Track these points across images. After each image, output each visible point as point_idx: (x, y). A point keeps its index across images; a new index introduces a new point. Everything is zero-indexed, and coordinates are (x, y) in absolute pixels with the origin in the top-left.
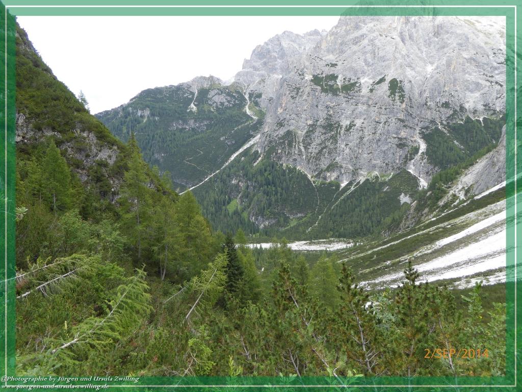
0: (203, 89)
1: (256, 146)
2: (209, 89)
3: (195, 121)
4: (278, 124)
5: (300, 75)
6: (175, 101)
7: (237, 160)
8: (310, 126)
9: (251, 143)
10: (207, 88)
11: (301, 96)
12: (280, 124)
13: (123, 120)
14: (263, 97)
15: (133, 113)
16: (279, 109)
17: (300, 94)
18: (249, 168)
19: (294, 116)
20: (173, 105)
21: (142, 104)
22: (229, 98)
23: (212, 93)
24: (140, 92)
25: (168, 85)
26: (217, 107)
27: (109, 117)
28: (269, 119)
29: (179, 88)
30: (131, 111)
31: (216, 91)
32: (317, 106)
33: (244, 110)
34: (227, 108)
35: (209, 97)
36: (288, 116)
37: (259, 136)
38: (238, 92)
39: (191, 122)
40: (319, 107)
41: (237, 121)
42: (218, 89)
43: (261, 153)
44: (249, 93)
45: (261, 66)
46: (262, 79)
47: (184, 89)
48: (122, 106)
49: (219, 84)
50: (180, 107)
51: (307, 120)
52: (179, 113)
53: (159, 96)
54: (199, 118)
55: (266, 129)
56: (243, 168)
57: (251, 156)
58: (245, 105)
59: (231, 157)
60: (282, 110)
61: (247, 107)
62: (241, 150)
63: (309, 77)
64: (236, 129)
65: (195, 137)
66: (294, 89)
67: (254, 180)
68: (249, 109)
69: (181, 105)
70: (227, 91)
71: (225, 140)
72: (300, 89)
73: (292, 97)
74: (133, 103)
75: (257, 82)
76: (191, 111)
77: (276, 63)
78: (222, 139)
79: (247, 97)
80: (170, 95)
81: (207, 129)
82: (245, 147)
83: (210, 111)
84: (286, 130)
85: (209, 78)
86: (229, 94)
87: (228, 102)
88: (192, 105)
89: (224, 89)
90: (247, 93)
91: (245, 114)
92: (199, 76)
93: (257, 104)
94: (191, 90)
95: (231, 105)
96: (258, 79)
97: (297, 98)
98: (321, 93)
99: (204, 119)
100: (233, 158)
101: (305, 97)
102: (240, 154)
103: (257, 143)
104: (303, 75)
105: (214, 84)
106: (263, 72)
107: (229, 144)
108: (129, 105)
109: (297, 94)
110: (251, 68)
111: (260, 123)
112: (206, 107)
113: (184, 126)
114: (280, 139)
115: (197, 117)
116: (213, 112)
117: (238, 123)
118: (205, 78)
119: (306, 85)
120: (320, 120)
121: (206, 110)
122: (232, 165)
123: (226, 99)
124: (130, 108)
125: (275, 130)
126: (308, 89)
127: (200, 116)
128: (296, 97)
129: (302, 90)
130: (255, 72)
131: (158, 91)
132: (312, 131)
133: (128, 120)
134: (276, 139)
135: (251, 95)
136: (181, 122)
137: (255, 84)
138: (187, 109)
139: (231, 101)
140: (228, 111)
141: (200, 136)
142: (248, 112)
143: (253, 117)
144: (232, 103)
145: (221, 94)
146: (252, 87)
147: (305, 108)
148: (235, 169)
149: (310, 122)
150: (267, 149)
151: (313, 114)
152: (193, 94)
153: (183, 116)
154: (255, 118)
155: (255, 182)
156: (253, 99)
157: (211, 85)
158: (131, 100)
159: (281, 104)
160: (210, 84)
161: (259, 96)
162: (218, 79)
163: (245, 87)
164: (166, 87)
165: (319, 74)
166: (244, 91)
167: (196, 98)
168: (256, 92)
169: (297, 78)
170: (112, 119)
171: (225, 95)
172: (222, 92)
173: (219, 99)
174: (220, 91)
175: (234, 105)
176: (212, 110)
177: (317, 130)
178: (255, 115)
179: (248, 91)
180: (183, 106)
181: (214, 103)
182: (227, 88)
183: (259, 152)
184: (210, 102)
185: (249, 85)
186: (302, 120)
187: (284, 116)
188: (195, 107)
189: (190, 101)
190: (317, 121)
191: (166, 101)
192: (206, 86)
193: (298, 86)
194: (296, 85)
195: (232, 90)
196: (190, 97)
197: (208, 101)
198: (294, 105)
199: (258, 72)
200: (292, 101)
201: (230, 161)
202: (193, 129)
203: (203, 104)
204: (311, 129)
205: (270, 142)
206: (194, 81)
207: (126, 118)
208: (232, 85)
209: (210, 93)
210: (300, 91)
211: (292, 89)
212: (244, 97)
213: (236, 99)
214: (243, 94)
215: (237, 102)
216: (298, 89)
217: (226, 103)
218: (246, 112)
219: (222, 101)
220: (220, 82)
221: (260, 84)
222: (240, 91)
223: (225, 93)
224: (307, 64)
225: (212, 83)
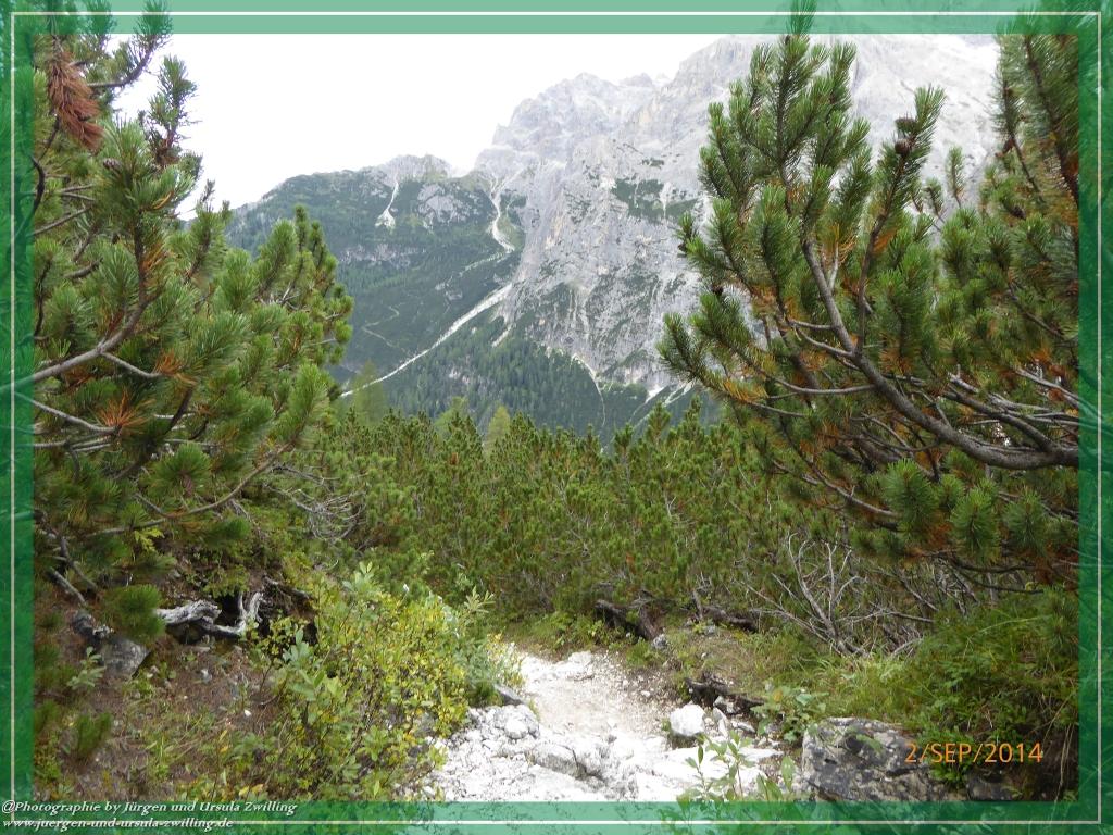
0: (410, 181)
1: (500, 308)
2: (423, 183)
3: (390, 248)
4: (543, 269)
5: (591, 178)
6: (352, 203)
7: (463, 333)
8: (604, 277)
9: (493, 300)
10: (419, 181)
11: (590, 218)
12: (548, 271)
13: (247, 238)
14: (528, 204)
15: (267, 224)
16: (548, 240)
17: (588, 214)
18: (482, 351)
19: (573, 256)
20: (348, 210)
21: (285, 207)
22: (460, 204)
23: (427, 191)
24: (283, 180)
25: (340, 170)
26: (435, 220)
28: (529, 258)
29: (362, 177)
30: (263, 221)
31: (435, 188)
32: (618, 241)
33: (488, 231)
34: (455, 223)
35: (420, 198)
36: (563, 255)
37: (509, 287)
38: (480, 193)
39: (382, 249)
40: (622, 243)
41: (472, 252)
42: (440, 184)
43: (508, 323)
44: (502, 196)
45: (529, 141)
46: (529, 169)
47: (372, 179)
48: (246, 206)
49: (444, 172)
50: (362, 217)
51: (597, 266)
52: (358, 231)
53: (321, 192)
54: (396, 242)
55: (522, 276)
56: (471, 352)
57: (489, 325)
58: (491, 219)
59: (452, 325)
60: (553, 243)
61: (495, 223)
62: (473, 313)
63: (608, 183)
64: (468, 268)
65: (388, 280)
66: (579, 204)
67: (490, 374)
68: (499, 228)
69: (365, 212)
70: (458, 188)
71: (443, 292)
72: (589, 205)
73: (573, 219)
74: (266, 205)
75: (518, 173)
76: (383, 225)
77: (560, 137)
78: (438, 288)
79: (496, 202)
80: (341, 189)
81: (412, 265)
82: (481, 307)
83: (420, 228)
84: (558, 283)
85: (423, 160)
86: (461, 195)
87: (459, 211)
88: (386, 214)
89: (452, 184)
90: (498, 195)
91: (489, 239)
92: (404, 154)
93: (515, 218)
94: (385, 183)
95: (463, 218)
96: (521, 168)
97: (583, 223)
98: (628, 217)
99: (408, 244)
100: (455, 328)
101: (597, 222)
102: (470, 321)
103: (504, 300)
105: (433, 172)
106: (532, 154)
107: (451, 298)
108: (260, 208)
109: (583, 214)
110: (508, 142)
111: (515, 259)
112: (413, 220)
113: (368, 257)
114: (544, 298)
115: (393, 240)
116: (426, 231)
117: (473, 256)
118: (414, 159)
119: (602, 198)
120: (622, 269)
121: (413, 226)
122: (451, 344)
123: (454, 206)
124: (262, 215)
125: (537, 281)
126: (604, 208)
127: (403, 237)
128: (580, 221)
129: (593, 207)
130: (516, 152)
131: (320, 181)
132: (605, 288)
133: (256, 238)
134: (539, 297)
135: (504, 200)
136: (361, 248)
137: (513, 179)
138: (376, 220)
139: (464, 210)
140: (456, 229)
141: (395, 280)
142: (497, 235)
143: (504, 245)
144: (466, 213)
145: (445, 195)
146: (508, 183)
147: (596, 242)
148: (457, 350)
149: (603, 270)
150: (520, 315)
151: (609, 256)
152: (388, 190)
153: (365, 233)
154: (509, 248)
155: (492, 378)
156: (508, 208)
157: (426, 173)
158: (266, 196)
159: (552, 232)
160: (424, 170)
161: (521, 202)
162: (442, 162)
163: (494, 180)
164: (337, 174)
165: (628, 179)
166: (492, 191)
167: (396, 199)
168: (516, 193)
171: (452, 197)
172: (447, 191)
173: (437, 203)
174: (444, 187)
175: (469, 219)
176: (425, 225)
177: (615, 287)
178: (510, 241)
179: (501, 191)
180: (368, 215)
181: (429, 212)
182: (458, 182)
183: (506, 320)
184: (421, 210)
185: (503, 178)
186: (589, 265)
187: (556, 255)
188: (391, 219)
189: (383, 204)
190: (616, 269)
191: (334, 201)
192: (416, 175)
193: (586, 199)
194: (582, 196)
195: (468, 187)
196: (383, 196)
197: (417, 207)
198: (576, 235)
199: (522, 154)
200: (573, 227)
201: (449, 333)
202: (385, 264)
203: (408, 213)
204: (604, 284)
205: (527, 303)
206: (392, 164)
207: (253, 233)
208: (467, 177)
209: (423, 191)
210: (589, 209)
211: (573, 204)
212: (490, 202)
213: (474, 206)
214: (490, 197)
215: (475, 212)
216: (586, 205)
217: (454, 214)
218: (491, 235)
219: (446, 210)
220: (446, 169)
221: (524, 178)
222: (484, 190)
223: (453, 193)
224: (607, 157)
225: (430, 169)
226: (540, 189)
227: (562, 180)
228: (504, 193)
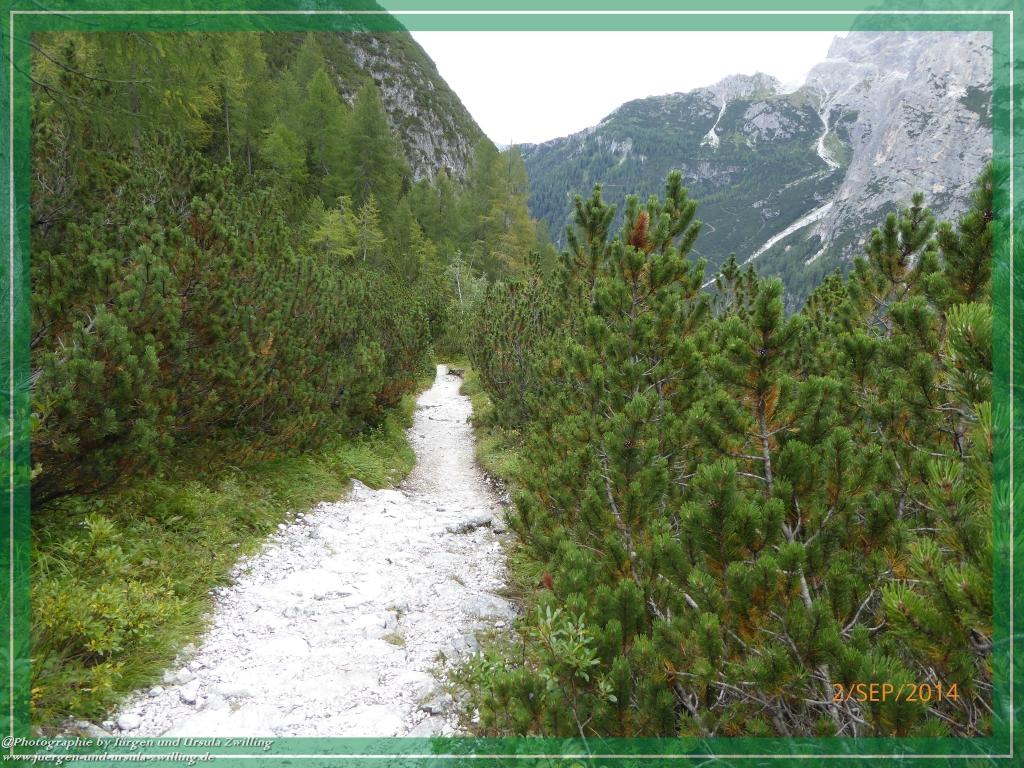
0: (737, 100)
1: (819, 226)
2: (750, 101)
3: (712, 166)
4: (870, 186)
5: (937, 86)
6: (680, 125)
7: (777, 250)
8: (940, 195)
9: (812, 218)
10: (746, 99)
11: (930, 131)
12: (875, 188)
13: (585, 159)
14: (860, 119)
15: (604, 145)
16: (878, 156)
17: (928, 127)
18: (795, 269)
19: (906, 173)
20: (676, 131)
21: (620, 129)
22: (786, 121)
23: (754, 109)
24: (619, 104)
25: (671, 92)
26: (759, 138)
27: (563, 149)
28: (854, 176)
29: (692, 99)
30: (600, 143)
31: (762, 106)
32: (961, 156)
33: (813, 148)
34: (779, 141)
35: (746, 116)
36: (894, 172)
37: (829, 205)
38: (808, 109)
39: (705, 168)
40: (965, 158)
41: (794, 169)
42: (767, 103)
43: (824, 242)
44: (831, 111)
45: (867, 52)
46: (865, 81)
47: (701, 100)
48: (586, 130)
49: (773, 90)
50: (688, 137)
51: (933, 183)
52: (684, 151)
53: (653, 114)
54: (719, 160)
55: (845, 194)
56: (783, 269)
57: (805, 244)
58: (817, 136)
59: (766, 242)
60: (884, 159)
61: (821, 140)
62: (789, 231)
63: (956, 92)
64: (788, 186)
65: (708, 197)
66: (919, 117)
67: (800, 291)
68: (825, 144)
69: (691, 133)
70: (786, 105)
71: (760, 209)
72: (930, 117)
73: (910, 132)
74: (604, 129)
75: (852, 86)
76: (707, 145)
77: (904, 44)
78: (755, 205)
79: (825, 119)
80: (672, 111)
81: (733, 183)
82: (798, 225)
83: (743, 146)
84: (884, 201)
85: (753, 78)
86: (788, 113)
87: (784, 128)
88: (712, 134)
89: (779, 101)
90: (827, 110)
91: (814, 156)
92: (734, 73)
93: (843, 134)
94: (714, 103)
95: (788, 136)
96: (856, 80)
97: (921, 138)
98: (977, 129)
99: (729, 163)
100: (768, 245)
101: (938, 135)
102: (784, 239)
103: (825, 219)
104: (944, 86)
105: (762, 89)
106: (869, 65)
107: (767, 215)
108: (599, 131)
109: (922, 128)
110: (844, 55)
111: (839, 177)
112: (737, 138)
113: (690, 176)
114: (867, 217)
115: (716, 159)
116: (750, 149)
117: (795, 173)
118: (744, 78)
119: (947, 108)
120: (962, 187)
121: (737, 145)
122: (764, 260)
123: (780, 123)
124: (600, 138)
125: (861, 199)
126: (949, 119)
127: (726, 156)
128: (918, 135)
129: (935, 119)
130: (851, 64)
131: (653, 103)
132: (939, 207)
133: (593, 158)
134: (861, 216)
135: (834, 115)
136: (684, 166)
137: (847, 92)
138: (700, 139)
139: (790, 127)
140: (780, 147)
141: (715, 197)
142: (821, 149)
143: (829, 162)
144: (791, 130)
145: (771, 113)
146: (839, 98)
147: (935, 158)
148: (769, 267)
149: (939, 188)
150: (838, 234)
151: (949, 172)
152: (716, 110)
153: (691, 152)
154: (834, 165)
155: (802, 296)
156: (837, 124)
157: (755, 92)
158: (604, 120)
159: (884, 148)
160: (753, 89)
161: (852, 117)
162: (772, 79)
163: (825, 96)
164: (668, 97)
165: (982, 86)
166: (822, 106)
167: (722, 118)
168: (847, 108)
169: (929, 93)
170: (568, 152)
171: (779, 114)
172: (774, 109)
173: (762, 121)
174: (772, 105)
175: (794, 136)
176: (749, 144)
177: (952, 207)
178: (835, 158)
179: (831, 106)
180: (695, 135)
181: (754, 130)
182: (787, 98)
183: (822, 239)
184: (746, 129)
185: (835, 92)
186: (923, 183)
187: (886, 172)
188: (715, 137)
189: (710, 124)
190: (956, 187)
191: (663, 123)
192: (744, 94)
193: (928, 110)
194: (923, 108)
195: (797, 104)
196: (710, 116)
197: (742, 126)
198: (912, 150)
199: (858, 66)
200: (909, 142)
201: (762, 250)
202: (706, 182)
203: (733, 131)
204: (938, 203)
205: (847, 222)
206: (721, 84)
207: (591, 155)
208: (797, 93)
209: (749, 109)
210: (930, 121)
211: (912, 116)
212: (818, 118)
213: (801, 123)
214: (819, 113)
215: (802, 129)
216: (927, 117)
217: (779, 132)
218: (816, 151)
219: (771, 127)
220: (775, 86)
221: (859, 91)
222: (813, 106)
223: (780, 110)
224: (959, 62)
225: (758, 88)
226: (876, 103)
227: (900, 92)
228: (834, 108)
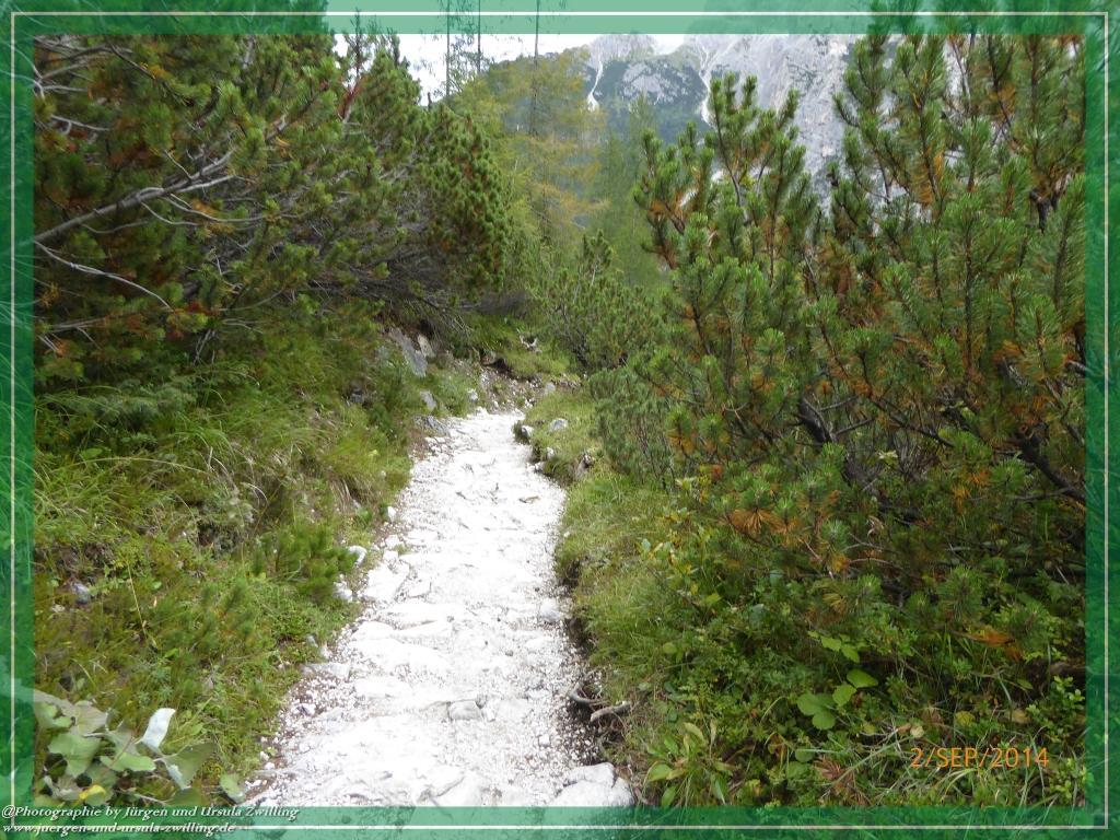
0: (614, 61)
2: (628, 62)
5: (819, 44)
10: (624, 60)
11: (816, 91)
17: (814, 87)
22: (667, 83)
23: (633, 71)
26: (640, 102)
31: (641, 67)
33: (697, 112)
34: (662, 105)
35: (626, 79)
38: (689, 70)
42: (646, 63)
44: (712, 72)
49: (651, 49)
51: (822, 146)
58: (701, 99)
61: (704, 103)
63: (838, 49)
66: (804, 75)
70: (665, 66)
72: (815, 76)
75: (731, 45)
76: (587, 111)
79: (707, 81)
83: (625, 112)
85: (629, 37)
86: (668, 74)
87: (666, 91)
88: (591, 99)
89: (659, 62)
90: (708, 72)
94: (590, 64)
95: (671, 99)
96: (735, 39)
97: (807, 97)
101: (824, 94)
104: (826, 43)
105: (640, 50)
109: (808, 87)
112: (618, 103)
116: (631, 115)
118: (620, 38)
119: (830, 67)
121: (618, 110)
123: (661, 85)
126: (832, 77)
128: (804, 95)
129: (819, 78)
135: (715, 76)
137: (726, 52)
139: (672, 90)
140: (663, 111)
142: (706, 115)
144: (674, 93)
145: (652, 74)
146: (719, 59)
147: (822, 119)
149: (828, 150)
151: (836, 132)
152: (593, 72)
157: (632, 52)
160: (630, 49)
162: (649, 39)
163: (704, 56)
166: (703, 67)
167: (600, 81)
168: (727, 68)
169: (813, 50)
171: (659, 76)
172: (654, 70)
173: (643, 84)
174: (651, 66)
175: (677, 100)
176: (630, 109)
179: (711, 67)
181: (634, 94)
182: (666, 59)
184: (626, 92)
185: (714, 52)
188: (595, 102)
189: (587, 87)
192: (621, 55)
193: (812, 69)
194: (807, 66)
195: (676, 65)
196: (588, 78)
197: (622, 89)
203: (613, 97)
206: (597, 44)
208: (676, 53)
209: (628, 71)
210: (815, 80)
211: (797, 76)
212: (701, 81)
213: (683, 86)
214: (700, 74)
215: (684, 91)
216: (811, 76)
217: (661, 95)
218: (701, 116)
219: (652, 90)
220: (653, 46)
221: (738, 50)
222: (694, 67)
223: (660, 71)
225: (635, 48)
226: (756, 64)
227: (784, 49)
228: (715, 69)
